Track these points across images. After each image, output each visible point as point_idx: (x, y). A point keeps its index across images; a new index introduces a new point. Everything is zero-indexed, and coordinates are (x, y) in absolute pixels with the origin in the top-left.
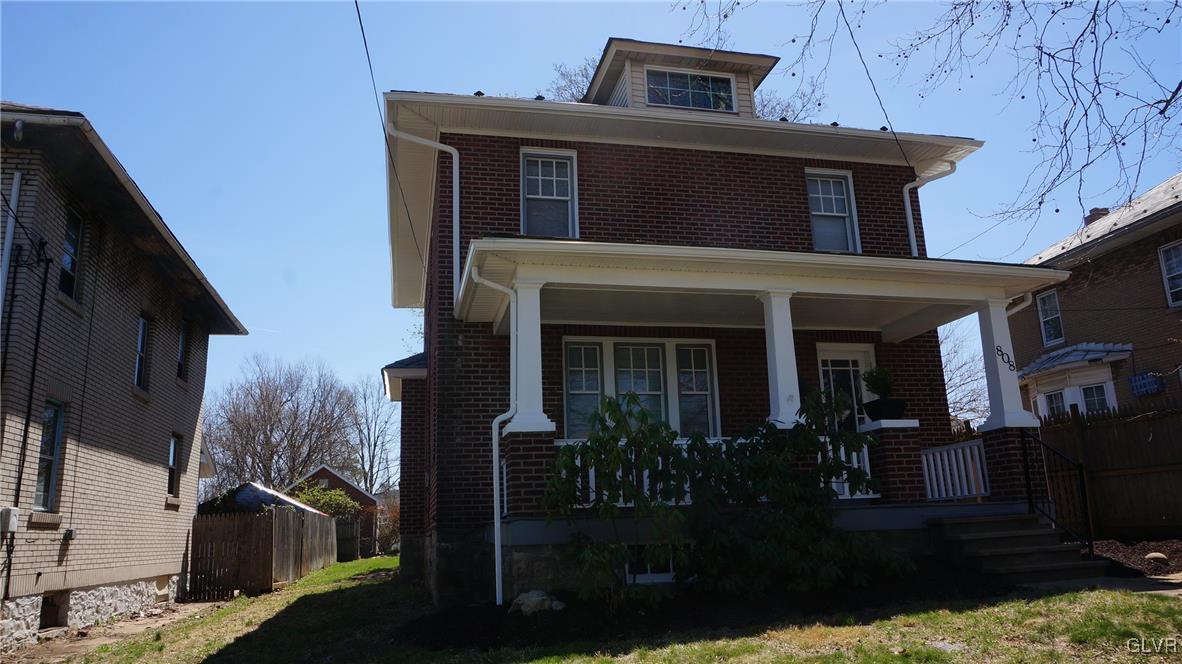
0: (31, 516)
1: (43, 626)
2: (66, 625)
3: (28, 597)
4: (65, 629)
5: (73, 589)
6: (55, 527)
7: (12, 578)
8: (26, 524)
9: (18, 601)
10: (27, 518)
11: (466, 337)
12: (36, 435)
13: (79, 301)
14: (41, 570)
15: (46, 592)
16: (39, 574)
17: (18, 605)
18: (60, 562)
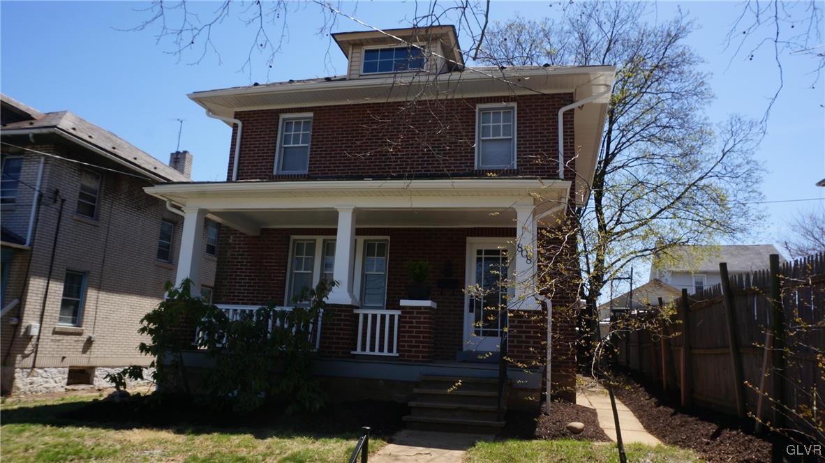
0: (55, 328)
1: (68, 384)
2: (92, 384)
3: (55, 368)
4: (92, 386)
5: (97, 367)
6: (80, 334)
7: (37, 358)
8: (51, 332)
9: (46, 369)
10: (52, 329)
11: (235, 237)
12: (57, 288)
13: (97, 219)
14: (64, 356)
15: (70, 367)
16: (64, 358)
17: (46, 371)
18: (84, 351)
